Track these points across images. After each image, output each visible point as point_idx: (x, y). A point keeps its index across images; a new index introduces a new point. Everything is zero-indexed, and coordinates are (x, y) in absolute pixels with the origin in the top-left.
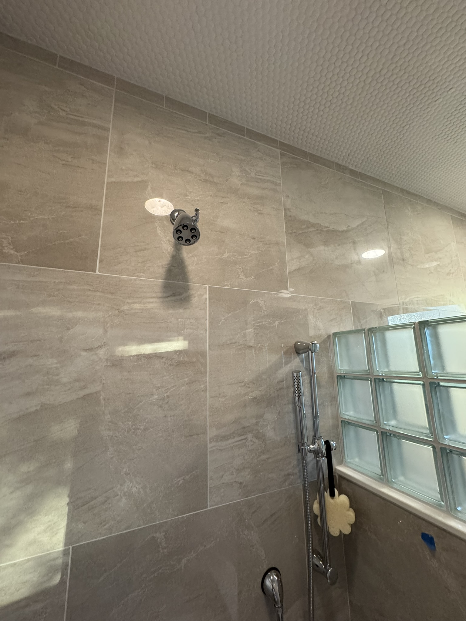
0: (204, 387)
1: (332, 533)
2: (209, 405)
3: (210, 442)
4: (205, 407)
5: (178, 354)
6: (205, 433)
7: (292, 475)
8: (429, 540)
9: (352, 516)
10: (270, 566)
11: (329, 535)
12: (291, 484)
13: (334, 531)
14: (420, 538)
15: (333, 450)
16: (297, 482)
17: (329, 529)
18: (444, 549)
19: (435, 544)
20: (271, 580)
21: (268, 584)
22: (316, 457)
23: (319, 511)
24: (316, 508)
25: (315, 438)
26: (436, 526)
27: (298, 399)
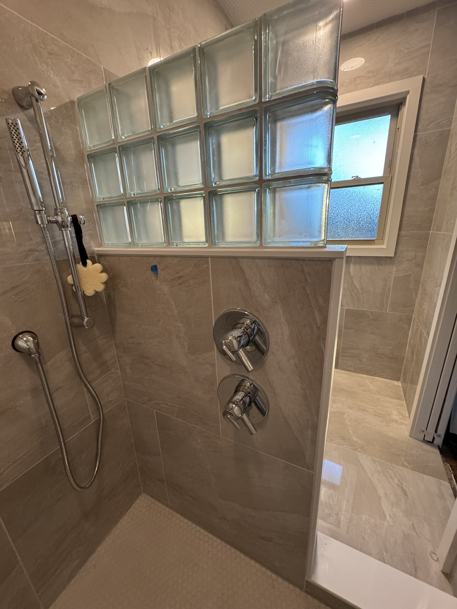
1: (87, 294)
7: (36, 251)
8: (154, 269)
9: (104, 277)
10: (21, 331)
11: (84, 296)
12: (37, 260)
13: (89, 292)
14: (150, 270)
15: (81, 223)
16: (44, 259)
17: (85, 292)
18: (162, 270)
19: (158, 269)
20: (24, 340)
21: (21, 343)
22: (61, 229)
23: (73, 281)
24: (70, 279)
25: (57, 209)
26: (158, 257)
27: (21, 155)
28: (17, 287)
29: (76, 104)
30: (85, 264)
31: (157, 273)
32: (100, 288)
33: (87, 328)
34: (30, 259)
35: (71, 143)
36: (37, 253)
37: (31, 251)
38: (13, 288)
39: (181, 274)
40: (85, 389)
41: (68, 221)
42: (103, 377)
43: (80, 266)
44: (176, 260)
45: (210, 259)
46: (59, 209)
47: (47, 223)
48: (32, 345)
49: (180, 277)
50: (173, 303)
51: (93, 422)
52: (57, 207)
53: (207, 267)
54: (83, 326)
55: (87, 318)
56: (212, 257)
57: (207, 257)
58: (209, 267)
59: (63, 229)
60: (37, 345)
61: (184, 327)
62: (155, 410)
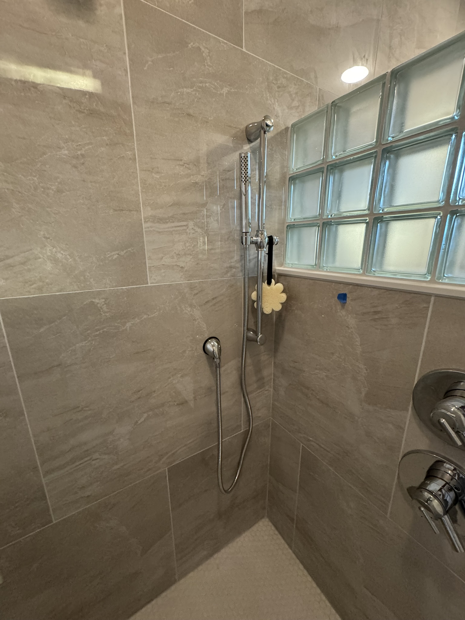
0: (131, 154)
1: (265, 312)
2: (141, 179)
3: (145, 222)
4: (136, 180)
5: (87, 96)
6: (138, 211)
7: (234, 268)
8: (343, 297)
9: (284, 297)
10: (211, 336)
11: (263, 313)
12: (232, 276)
13: (267, 310)
14: (336, 298)
15: (274, 244)
16: (238, 275)
17: (264, 310)
18: (352, 300)
19: (347, 298)
20: (211, 344)
21: (209, 346)
22: (257, 249)
23: (256, 297)
24: (254, 295)
25: (258, 231)
26: (351, 285)
27: (245, 184)
28: (216, 298)
29: (290, 129)
30: (269, 283)
31: (345, 303)
32: (278, 308)
33: (259, 343)
34: (229, 275)
35: (278, 168)
36: (234, 270)
37: (231, 267)
38: (213, 299)
39: (379, 309)
40: (242, 399)
41: (265, 241)
42: (258, 391)
43: (265, 285)
44: (376, 292)
45: (433, 299)
46: (261, 231)
47: (249, 244)
48: (216, 350)
49: (376, 313)
50: (358, 339)
51: (242, 431)
52: (260, 229)
53: (425, 307)
54: (257, 341)
55: (261, 334)
56: (437, 296)
57: (429, 295)
58: (429, 307)
59: (260, 250)
60: (220, 350)
61: (366, 370)
62: (301, 444)
